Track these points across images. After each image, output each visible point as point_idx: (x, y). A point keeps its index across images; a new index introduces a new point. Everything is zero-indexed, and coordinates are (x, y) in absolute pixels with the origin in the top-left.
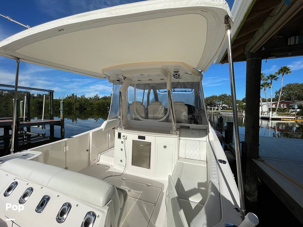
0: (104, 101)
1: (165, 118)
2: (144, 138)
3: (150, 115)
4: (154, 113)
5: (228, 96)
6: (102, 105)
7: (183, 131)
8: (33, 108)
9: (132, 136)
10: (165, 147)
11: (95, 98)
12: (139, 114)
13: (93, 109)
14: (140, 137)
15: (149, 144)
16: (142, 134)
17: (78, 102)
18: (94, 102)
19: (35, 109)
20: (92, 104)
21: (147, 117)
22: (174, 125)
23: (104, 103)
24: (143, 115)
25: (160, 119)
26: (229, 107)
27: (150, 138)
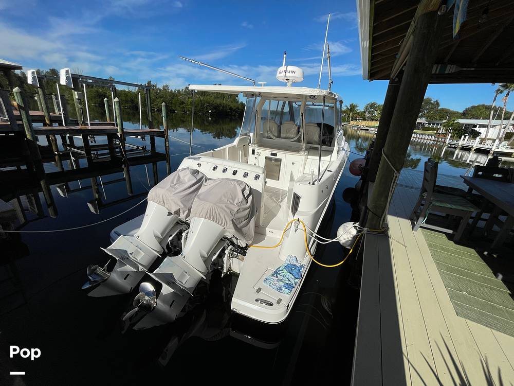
0: (202, 98)
1: (296, 138)
2: (276, 155)
3: (282, 135)
4: (287, 133)
5: (432, 102)
6: (200, 105)
7: (312, 151)
8: (93, 104)
9: (266, 153)
10: (293, 163)
11: (185, 90)
12: (271, 132)
13: (185, 113)
14: (272, 154)
15: (280, 160)
16: (274, 151)
17: (161, 97)
18: (187, 99)
19: (96, 106)
20: (183, 103)
21: (279, 137)
22: (303, 145)
23: (203, 102)
24: (276, 134)
25: (292, 138)
26: (429, 124)
27: (280, 155)
